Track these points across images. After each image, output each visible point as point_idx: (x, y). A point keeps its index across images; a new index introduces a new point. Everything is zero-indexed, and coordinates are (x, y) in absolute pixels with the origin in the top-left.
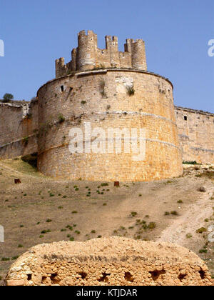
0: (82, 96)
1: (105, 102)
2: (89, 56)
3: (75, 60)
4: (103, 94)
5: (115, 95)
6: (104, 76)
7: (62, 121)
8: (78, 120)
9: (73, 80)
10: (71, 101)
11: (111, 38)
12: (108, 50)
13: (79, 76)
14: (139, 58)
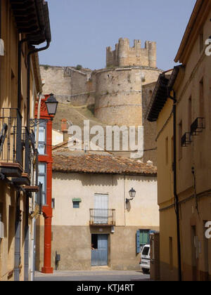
0: (118, 81)
1: (130, 85)
2: (124, 52)
3: (117, 51)
4: (129, 81)
5: (135, 82)
6: (130, 72)
7: (107, 93)
9: (114, 72)
10: (113, 83)
11: (137, 41)
12: (135, 48)
13: (117, 71)
14: (152, 52)
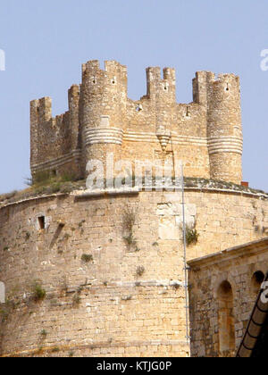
0: (85, 244)
1: (133, 259)
2: (105, 122)
3: (75, 114)
4: (129, 242)
5: (155, 244)
6: (132, 202)
9: (65, 205)
10: (60, 252)
11: (161, 72)
12: (153, 103)
13: (78, 199)
14: (224, 119)
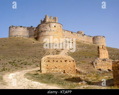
0: (46, 27)
3: (44, 20)
5: (52, 27)
6: (50, 24)
7: (42, 31)
8: (45, 31)
11: (51, 16)
12: (51, 19)
13: (46, 23)
